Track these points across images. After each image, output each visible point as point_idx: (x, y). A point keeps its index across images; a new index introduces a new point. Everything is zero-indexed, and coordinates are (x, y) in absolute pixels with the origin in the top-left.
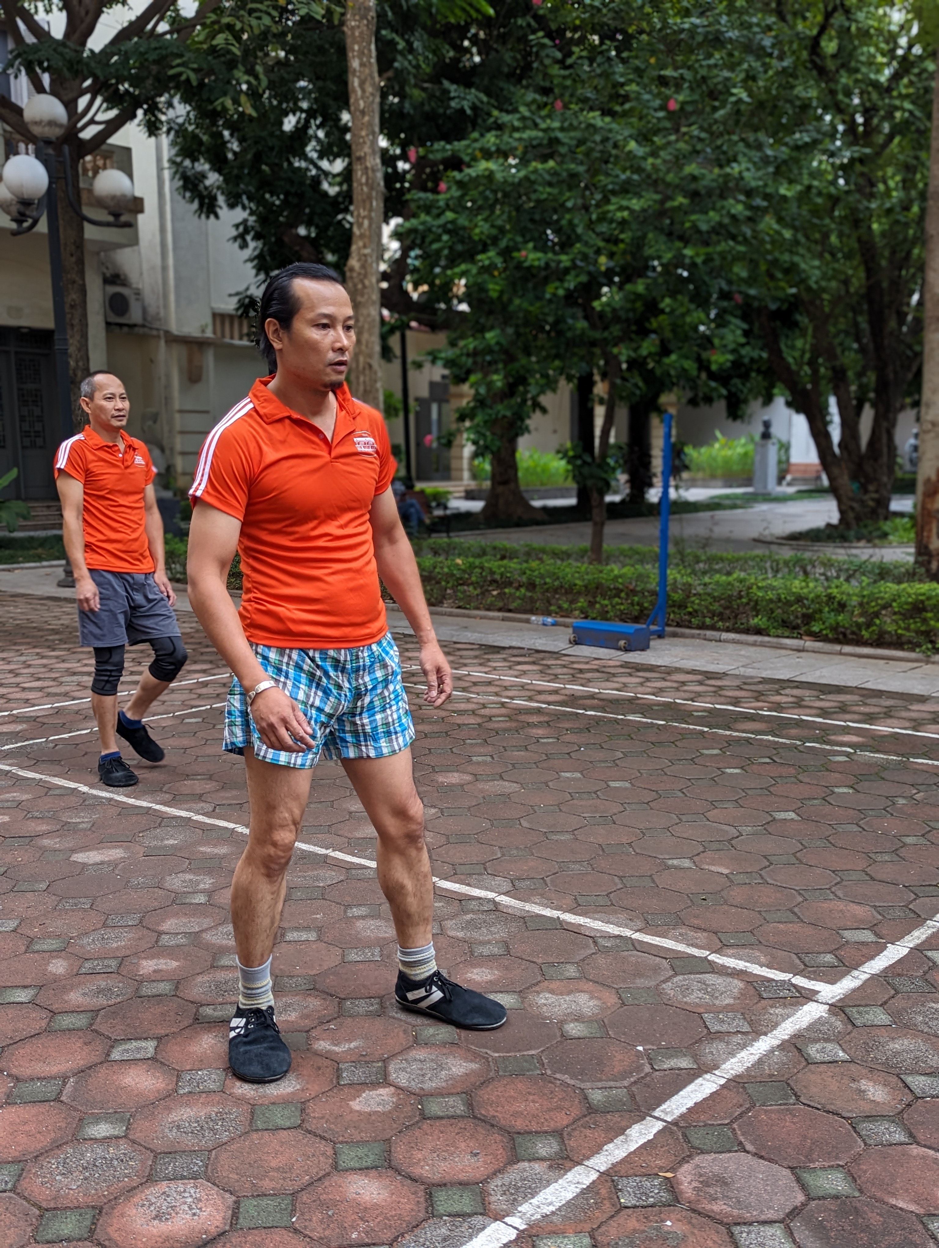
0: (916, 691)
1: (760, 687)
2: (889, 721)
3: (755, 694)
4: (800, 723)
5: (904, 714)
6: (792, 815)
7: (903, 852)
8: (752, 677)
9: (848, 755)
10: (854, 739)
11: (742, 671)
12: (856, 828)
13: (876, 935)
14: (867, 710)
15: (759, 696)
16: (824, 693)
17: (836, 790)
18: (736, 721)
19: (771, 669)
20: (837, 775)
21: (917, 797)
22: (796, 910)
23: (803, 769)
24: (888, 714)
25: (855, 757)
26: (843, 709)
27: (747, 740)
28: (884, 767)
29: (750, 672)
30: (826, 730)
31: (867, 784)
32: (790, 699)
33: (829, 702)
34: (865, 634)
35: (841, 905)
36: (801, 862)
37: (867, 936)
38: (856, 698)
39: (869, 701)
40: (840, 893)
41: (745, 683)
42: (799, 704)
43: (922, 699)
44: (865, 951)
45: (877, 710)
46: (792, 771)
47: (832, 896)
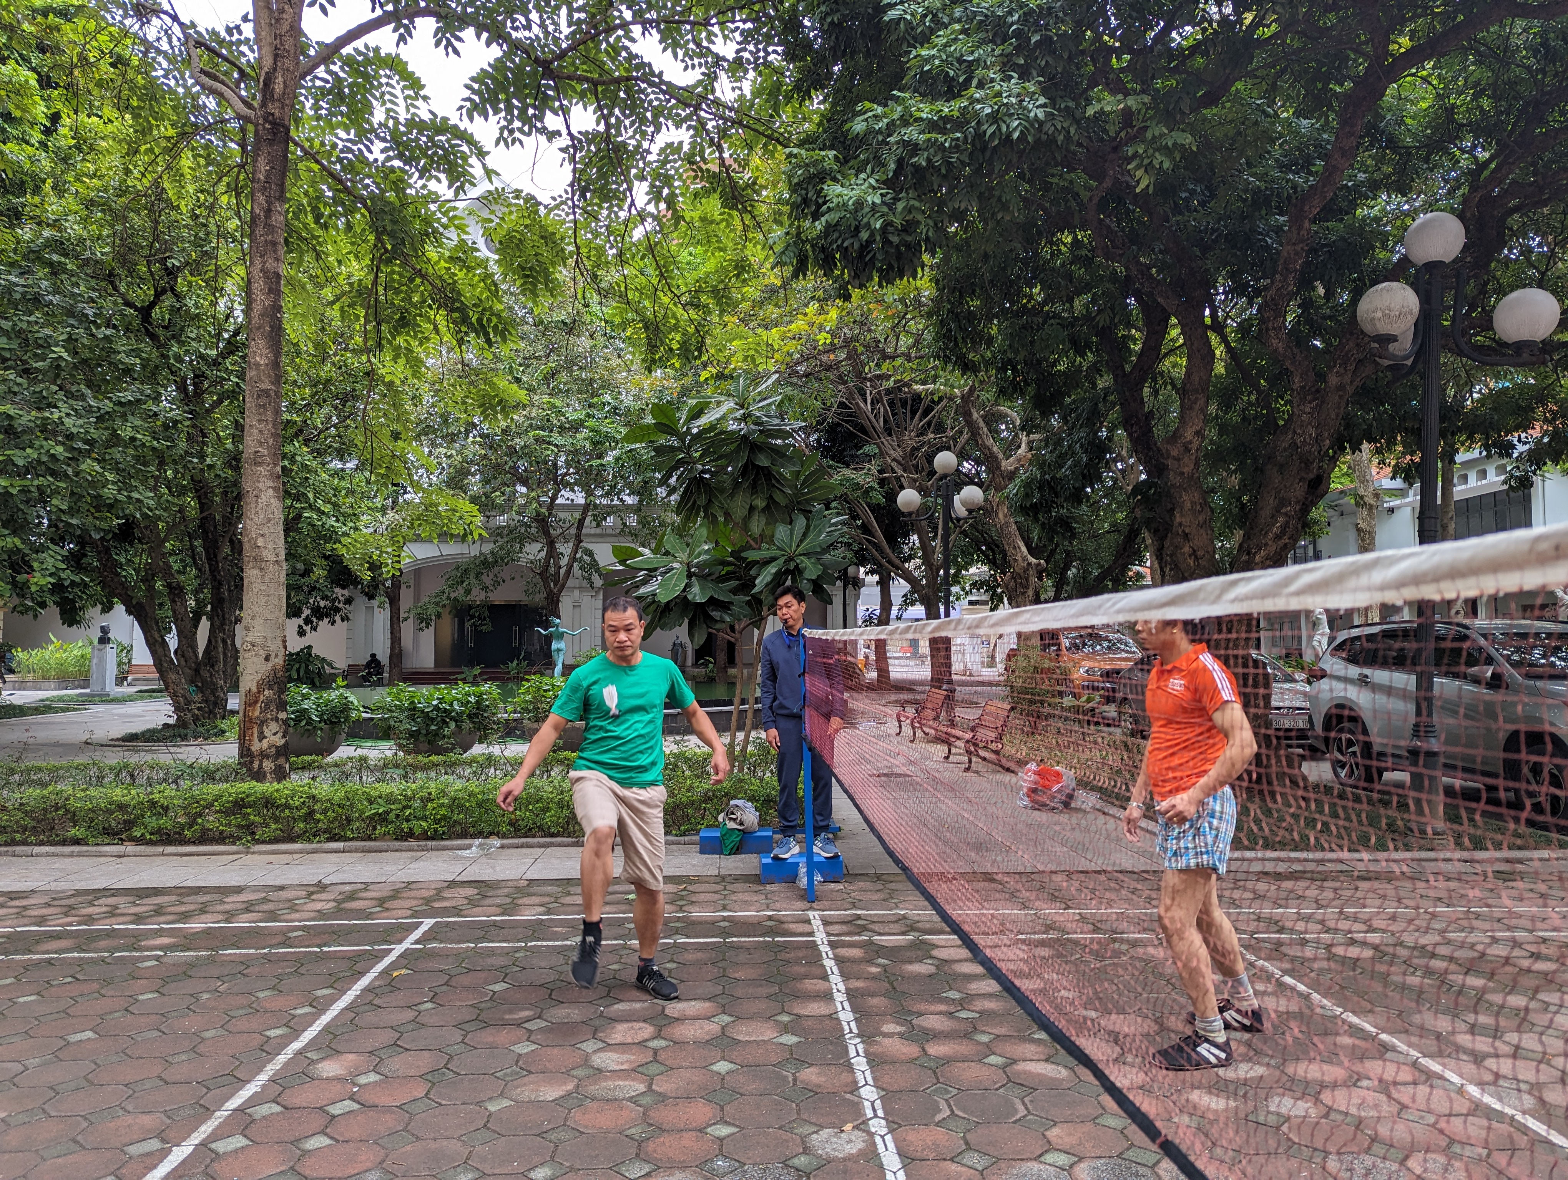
0: (233, 883)
1: (72, 901)
2: (203, 917)
3: (65, 909)
4: (112, 934)
5: (219, 908)
6: (89, 1034)
7: (201, 1049)
8: (63, 891)
9: (157, 958)
10: (166, 941)
11: (54, 886)
12: (156, 1034)
13: (164, 1141)
14: (183, 909)
15: (69, 910)
16: (140, 897)
17: (141, 997)
18: (38, 942)
19: (87, 879)
20: (143, 982)
21: (221, 989)
22: (79, 1138)
23: (107, 982)
24: (203, 910)
25: (164, 960)
26: (159, 911)
27: (49, 962)
28: (192, 965)
29: (62, 885)
30: (138, 936)
31: (173, 985)
32: (104, 909)
33: (145, 906)
34: (188, 834)
35: (129, 1119)
36: (92, 1084)
37: (154, 1145)
38: (174, 898)
39: (185, 900)
40: (130, 1108)
41: (54, 899)
42: (113, 913)
43: (238, 890)
44: (148, 1161)
45: (193, 907)
46: (95, 986)
47: (121, 1112)
